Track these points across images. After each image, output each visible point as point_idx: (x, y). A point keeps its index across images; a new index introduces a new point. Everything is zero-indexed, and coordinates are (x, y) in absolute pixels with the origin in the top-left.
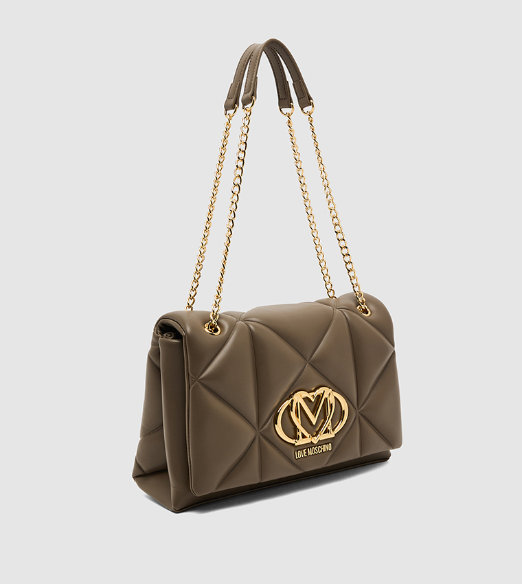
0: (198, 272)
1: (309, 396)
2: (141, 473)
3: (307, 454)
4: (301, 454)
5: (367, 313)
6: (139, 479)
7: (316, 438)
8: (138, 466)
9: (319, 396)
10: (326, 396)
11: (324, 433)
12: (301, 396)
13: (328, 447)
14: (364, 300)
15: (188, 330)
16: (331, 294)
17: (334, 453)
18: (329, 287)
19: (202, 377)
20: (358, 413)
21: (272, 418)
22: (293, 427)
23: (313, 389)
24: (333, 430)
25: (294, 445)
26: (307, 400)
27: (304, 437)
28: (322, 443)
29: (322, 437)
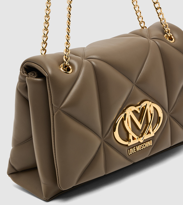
0: (47, 22)
1: (137, 109)
2: (14, 171)
3: (136, 150)
4: (132, 151)
5: (172, 40)
6: (13, 175)
7: (142, 138)
8: (11, 166)
9: (143, 108)
10: (148, 107)
11: (147, 134)
12: (131, 110)
13: (150, 143)
14: (169, 29)
15: (50, 71)
16: (142, 25)
17: (154, 146)
18: (140, 20)
19: (62, 106)
20: (169, 116)
21: (112, 128)
22: (126, 133)
23: (138, 103)
24: (153, 130)
25: (127, 145)
26: (135, 112)
27: (134, 138)
28: (146, 141)
29: (146, 137)
